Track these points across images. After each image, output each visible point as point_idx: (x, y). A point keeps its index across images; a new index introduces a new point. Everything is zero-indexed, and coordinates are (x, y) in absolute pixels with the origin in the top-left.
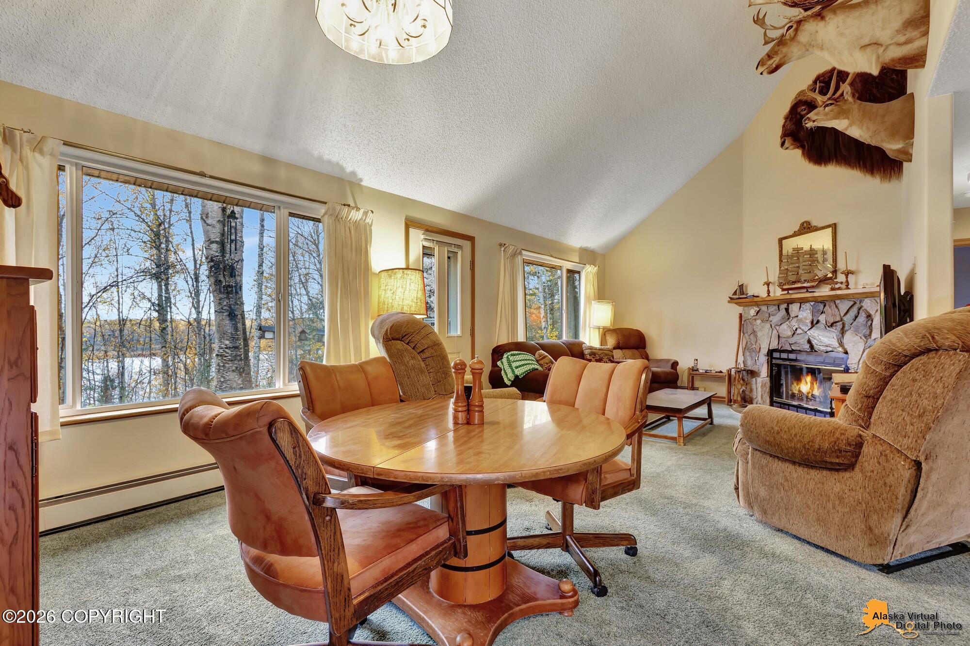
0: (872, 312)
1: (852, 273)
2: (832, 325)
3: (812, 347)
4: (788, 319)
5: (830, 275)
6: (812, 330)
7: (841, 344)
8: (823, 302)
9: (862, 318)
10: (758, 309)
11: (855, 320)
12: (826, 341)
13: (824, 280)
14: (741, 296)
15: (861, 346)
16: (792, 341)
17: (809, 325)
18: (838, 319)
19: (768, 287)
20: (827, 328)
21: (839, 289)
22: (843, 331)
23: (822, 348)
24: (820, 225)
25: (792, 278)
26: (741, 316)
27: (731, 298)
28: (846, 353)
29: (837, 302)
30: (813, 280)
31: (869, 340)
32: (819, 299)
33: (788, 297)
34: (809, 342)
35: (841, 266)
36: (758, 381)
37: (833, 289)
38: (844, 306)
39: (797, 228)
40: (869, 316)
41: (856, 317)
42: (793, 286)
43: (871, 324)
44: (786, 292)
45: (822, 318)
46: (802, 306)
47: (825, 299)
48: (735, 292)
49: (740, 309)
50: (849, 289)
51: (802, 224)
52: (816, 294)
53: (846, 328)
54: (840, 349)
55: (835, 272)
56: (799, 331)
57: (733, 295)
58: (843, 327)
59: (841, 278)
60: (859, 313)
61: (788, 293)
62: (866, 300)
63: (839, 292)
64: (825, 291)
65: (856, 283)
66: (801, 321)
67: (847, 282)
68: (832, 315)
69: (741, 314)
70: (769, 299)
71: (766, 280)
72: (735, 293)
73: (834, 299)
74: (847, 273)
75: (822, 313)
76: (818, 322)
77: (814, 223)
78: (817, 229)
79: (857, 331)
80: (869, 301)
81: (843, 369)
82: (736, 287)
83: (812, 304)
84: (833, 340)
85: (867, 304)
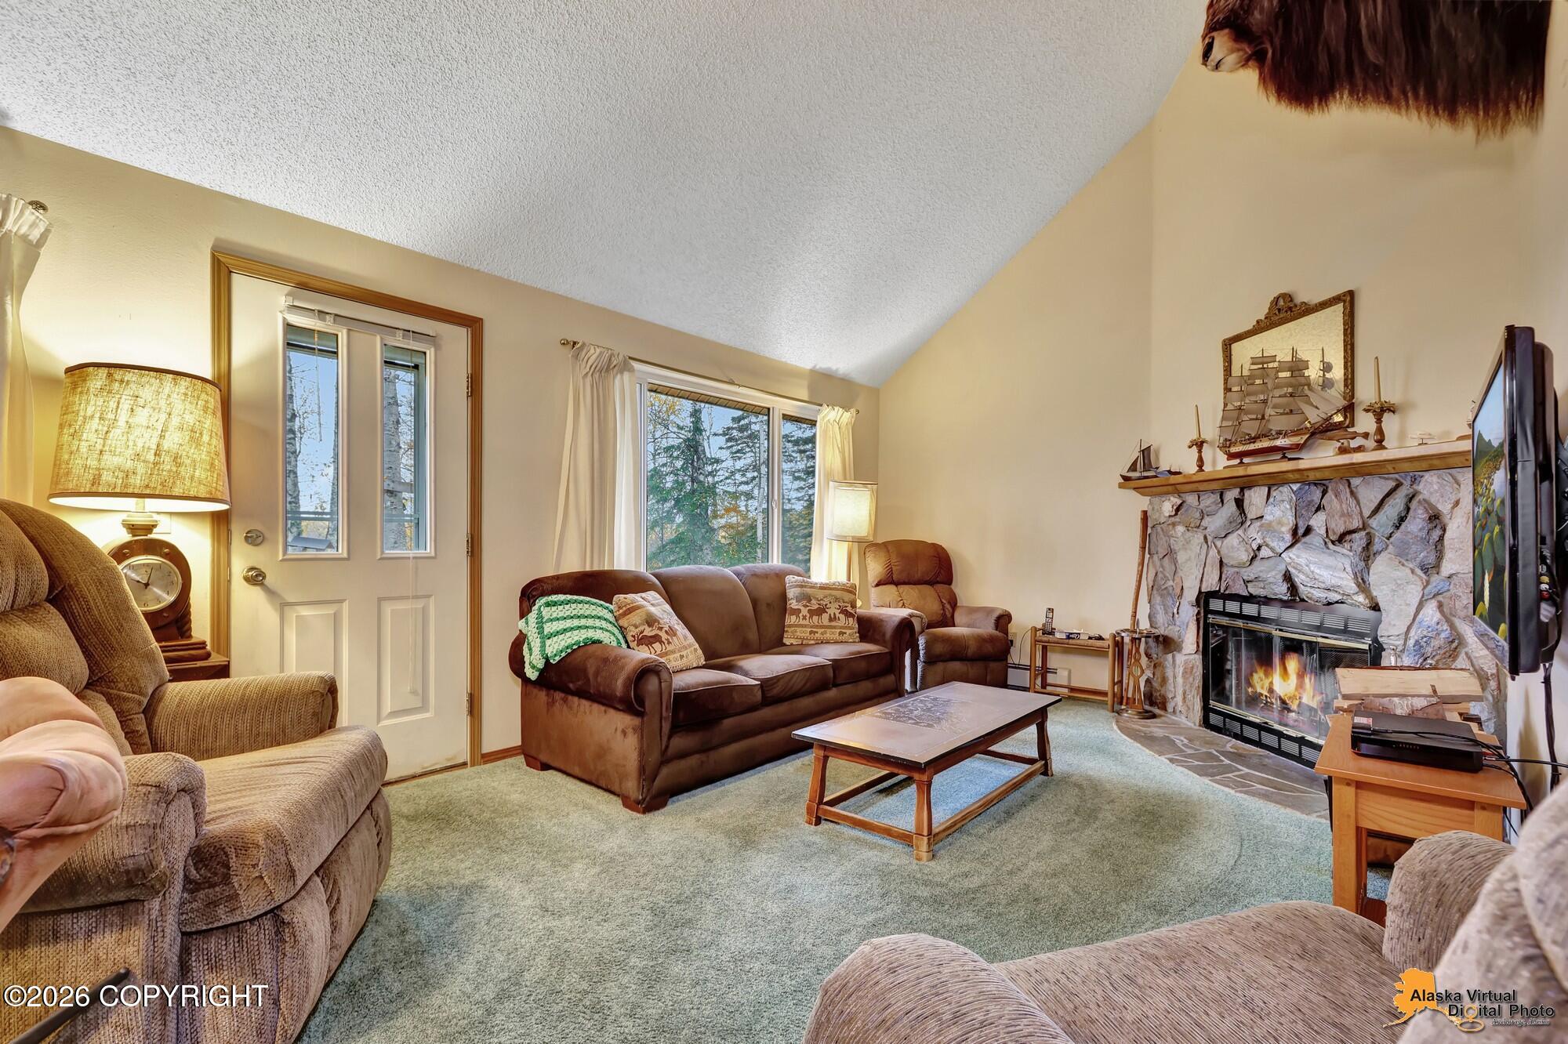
0: (1444, 508)
1: (1391, 409)
2: (1341, 539)
3: (1293, 589)
4: (1242, 523)
5: (1338, 418)
6: (1294, 550)
7: (1363, 586)
8: (1321, 481)
9: (1416, 523)
10: (1179, 502)
11: (1398, 528)
12: (1327, 576)
13: (1324, 430)
14: (1145, 474)
15: (1414, 593)
16: (1249, 573)
17: (1288, 537)
18: (1356, 523)
19: (1200, 451)
20: (1330, 545)
21: (1360, 449)
22: (1368, 554)
23: (1318, 594)
24: (1315, 298)
25: (1251, 427)
26: (1145, 516)
27: (1126, 479)
28: (1376, 608)
29: (1355, 481)
30: (1296, 433)
31: (1435, 579)
32: (1312, 476)
33: (1241, 472)
34: (1288, 577)
35: (1365, 393)
36: (1178, 662)
37: (1343, 451)
38: (1371, 492)
39: (1264, 312)
40: (1435, 518)
41: (1402, 519)
42: (1252, 447)
43: (1441, 538)
44: (1237, 461)
45: (1318, 521)
46: (1274, 493)
47: (1327, 474)
48: (1135, 463)
49: (1142, 502)
50: (1384, 448)
51: (1277, 302)
52: (1303, 465)
53: (1376, 547)
54: (1361, 598)
55: (1349, 409)
56: (1264, 552)
57: (1130, 470)
58: (1369, 544)
59: (1365, 423)
60: (1408, 509)
61: (1241, 462)
62: (1427, 476)
63: (1358, 458)
64: (1324, 456)
65: (1402, 435)
66: (1269, 529)
67: (1380, 431)
68: (1343, 515)
69: (1145, 513)
70: (1201, 476)
71: (1195, 437)
72: (1133, 468)
73: (1346, 475)
74: (1381, 411)
75: (1318, 509)
76: (1308, 530)
77: (1304, 296)
78: (1308, 310)
79: (1402, 555)
80: (1435, 479)
81: (1366, 647)
82: (1136, 454)
83: (1295, 487)
84: (1344, 575)
85: (1431, 486)
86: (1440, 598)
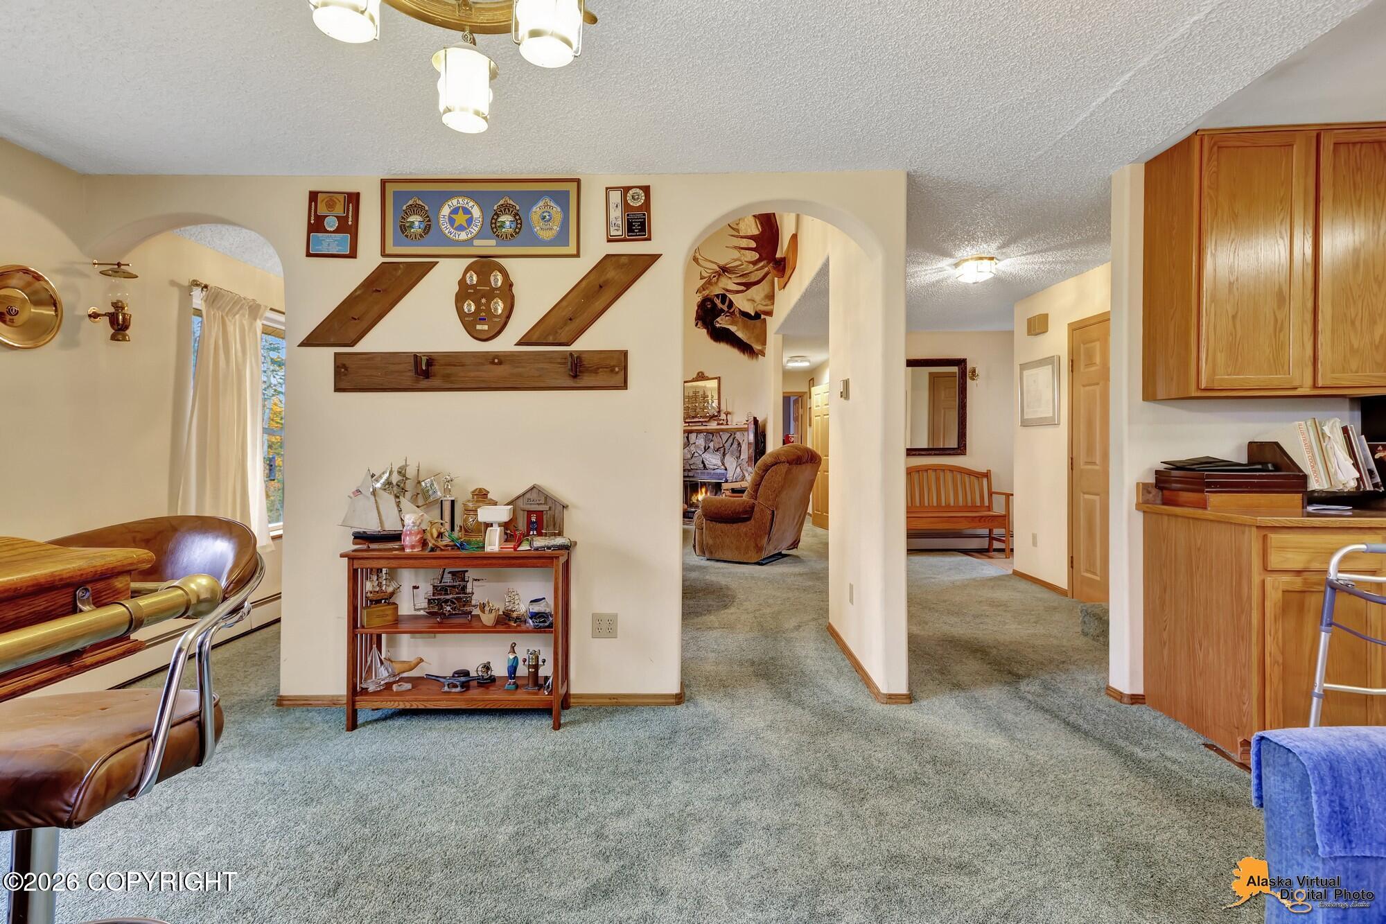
0: (741, 442)
1: (730, 413)
2: (717, 450)
3: (705, 466)
5: (716, 414)
6: (705, 453)
7: (723, 464)
8: (712, 433)
9: (735, 446)
11: (731, 447)
12: (714, 461)
13: (712, 417)
15: (734, 465)
16: (691, 462)
17: (703, 449)
18: (721, 445)
20: (714, 452)
21: (722, 424)
22: (724, 455)
23: (711, 467)
24: (710, 377)
25: (693, 414)
28: (726, 470)
29: (721, 433)
30: (706, 417)
31: (739, 461)
32: (710, 431)
33: (689, 428)
34: (703, 462)
35: (723, 407)
37: (718, 424)
38: (725, 437)
39: (695, 375)
40: (739, 444)
41: (732, 444)
42: (693, 420)
43: (740, 449)
45: (711, 445)
46: (699, 435)
47: (713, 431)
50: (728, 424)
51: (698, 373)
52: (708, 427)
54: (723, 467)
55: (719, 412)
56: (696, 454)
58: (725, 451)
59: (723, 416)
60: (733, 442)
61: (689, 425)
62: (737, 433)
63: (722, 427)
64: (713, 425)
65: (732, 421)
66: (697, 447)
67: (727, 419)
68: (717, 443)
73: (718, 431)
74: (727, 414)
75: (711, 441)
76: (709, 447)
77: (706, 374)
78: (708, 379)
79: (732, 454)
80: (739, 434)
81: (724, 481)
83: (704, 434)
84: (718, 461)
85: (738, 436)
86: (740, 465)
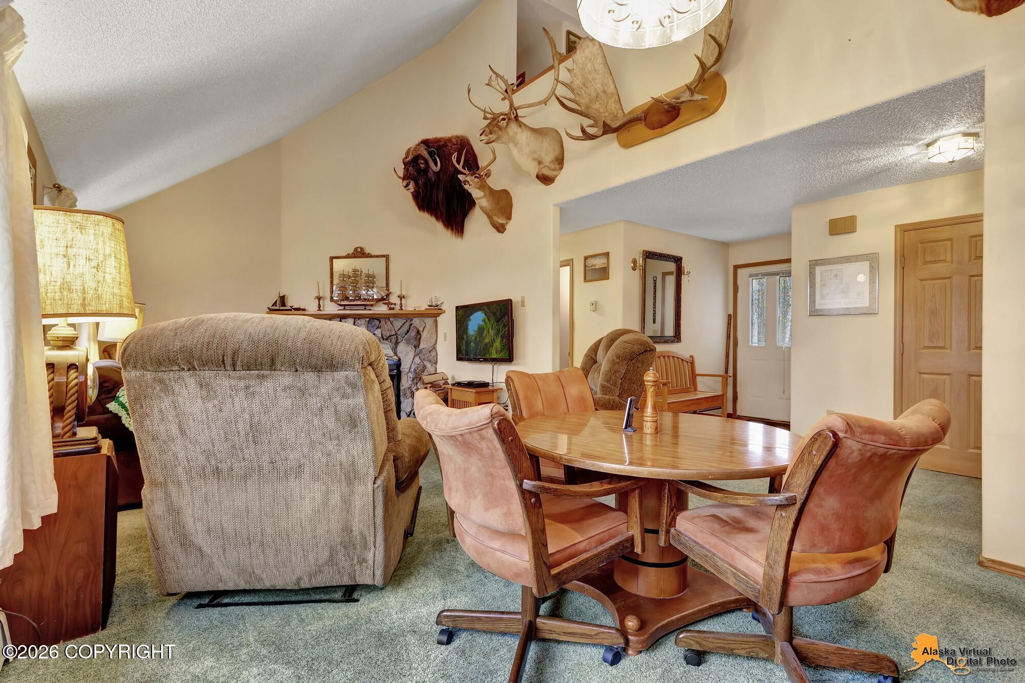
0: (421, 329)
1: (405, 297)
2: (387, 338)
5: (385, 297)
7: (396, 353)
8: (379, 318)
9: (412, 333)
11: (406, 334)
13: (378, 301)
14: (281, 308)
15: (411, 355)
18: (392, 333)
19: (319, 302)
20: (382, 340)
21: (393, 309)
22: (397, 343)
24: (374, 253)
27: (270, 309)
28: (400, 360)
29: (392, 319)
30: (369, 300)
31: (418, 350)
32: (376, 316)
33: (341, 312)
35: (394, 290)
37: (388, 309)
38: (398, 323)
39: (351, 251)
40: (418, 332)
41: (408, 332)
42: (351, 303)
43: (420, 337)
44: (342, 308)
45: (378, 332)
46: (357, 321)
47: (382, 316)
48: (276, 302)
50: (402, 309)
51: (356, 249)
52: (372, 312)
53: (399, 340)
54: (395, 357)
55: (389, 295)
57: (272, 306)
58: (397, 340)
59: (394, 300)
60: (410, 329)
61: (344, 309)
62: (415, 319)
63: (394, 312)
64: (380, 310)
67: (401, 304)
68: (388, 330)
70: (320, 312)
71: (317, 295)
72: (275, 304)
73: (387, 317)
74: (401, 297)
75: (378, 328)
77: (367, 251)
78: (369, 256)
79: (408, 342)
80: (418, 320)
81: (395, 373)
82: (277, 298)
83: (368, 320)
84: (388, 350)
85: (416, 322)
86: (420, 355)
